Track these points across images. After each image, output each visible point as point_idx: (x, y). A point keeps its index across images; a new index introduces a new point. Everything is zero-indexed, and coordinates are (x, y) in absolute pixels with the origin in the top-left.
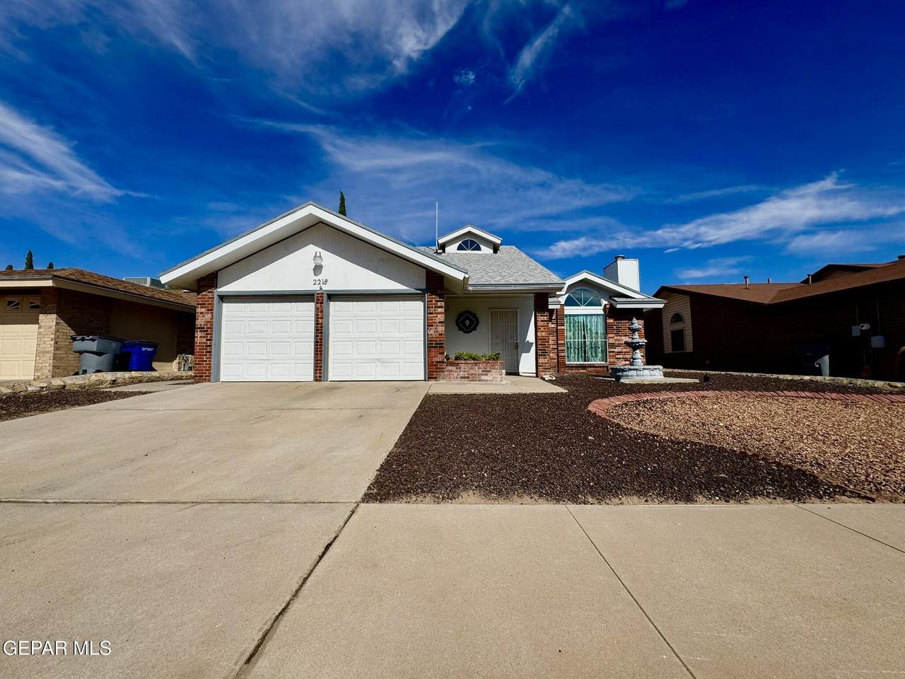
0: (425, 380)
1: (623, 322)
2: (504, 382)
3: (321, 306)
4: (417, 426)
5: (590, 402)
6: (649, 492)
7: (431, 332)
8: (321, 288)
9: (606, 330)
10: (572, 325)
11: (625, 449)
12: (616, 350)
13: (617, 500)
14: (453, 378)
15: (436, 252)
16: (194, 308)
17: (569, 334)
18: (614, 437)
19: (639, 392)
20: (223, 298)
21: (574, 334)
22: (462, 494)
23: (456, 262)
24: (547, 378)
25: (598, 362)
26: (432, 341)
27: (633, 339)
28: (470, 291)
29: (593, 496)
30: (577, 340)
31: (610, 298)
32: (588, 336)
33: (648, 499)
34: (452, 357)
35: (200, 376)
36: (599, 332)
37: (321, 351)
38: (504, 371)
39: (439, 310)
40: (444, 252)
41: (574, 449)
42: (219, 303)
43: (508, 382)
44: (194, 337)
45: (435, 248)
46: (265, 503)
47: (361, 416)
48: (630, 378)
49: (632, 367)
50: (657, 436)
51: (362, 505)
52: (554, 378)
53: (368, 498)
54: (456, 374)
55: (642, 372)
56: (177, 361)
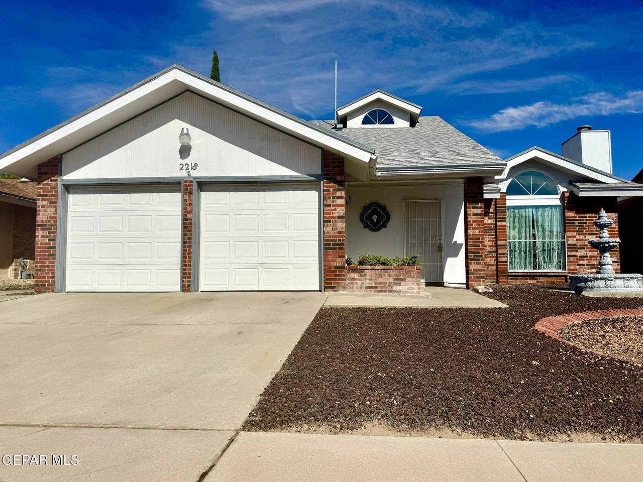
0: (320, 291)
1: (588, 215)
2: (423, 294)
3: (190, 197)
4: (310, 345)
5: (538, 320)
6: (607, 427)
7: (329, 229)
8: (189, 175)
9: (565, 226)
10: (517, 220)
11: (580, 377)
12: (578, 254)
13: (564, 437)
14: (357, 288)
15: (335, 128)
16: (34, 201)
17: (512, 233)
18: (567, 362)
19: (607, 308)
20: (70, 188)
21: (519, 232)
22: (365, 423)
23: (361, 140)
24: (481, 289)
25: (553, 270)
26: (329, 240)
27: (601, 238)
28: (378, 176)
29: (533, 432)
30: (523, 240)
31: (571, 183)
32: (539, 234)
33: (606, 436)
34: (355, 262)
35: (42, 285)
36: (555, 229)
37: (190, 254)
38: (423, 281)
39: (339, 201)
40: (345, 126)
41: (512, 376)
42: (64, 193)
43: (428, 294)
44: (33, 237)
45: (334, 122)
46: (126, 428)
47: (240, 333)
48: (597, 291)
49: (599, 276)
50: (627, 363)
51: (242, 433)
52: (491, 290)
53: (249, 425)
54: (359, 283)
55: (612, 282)
56: (12, 267)
